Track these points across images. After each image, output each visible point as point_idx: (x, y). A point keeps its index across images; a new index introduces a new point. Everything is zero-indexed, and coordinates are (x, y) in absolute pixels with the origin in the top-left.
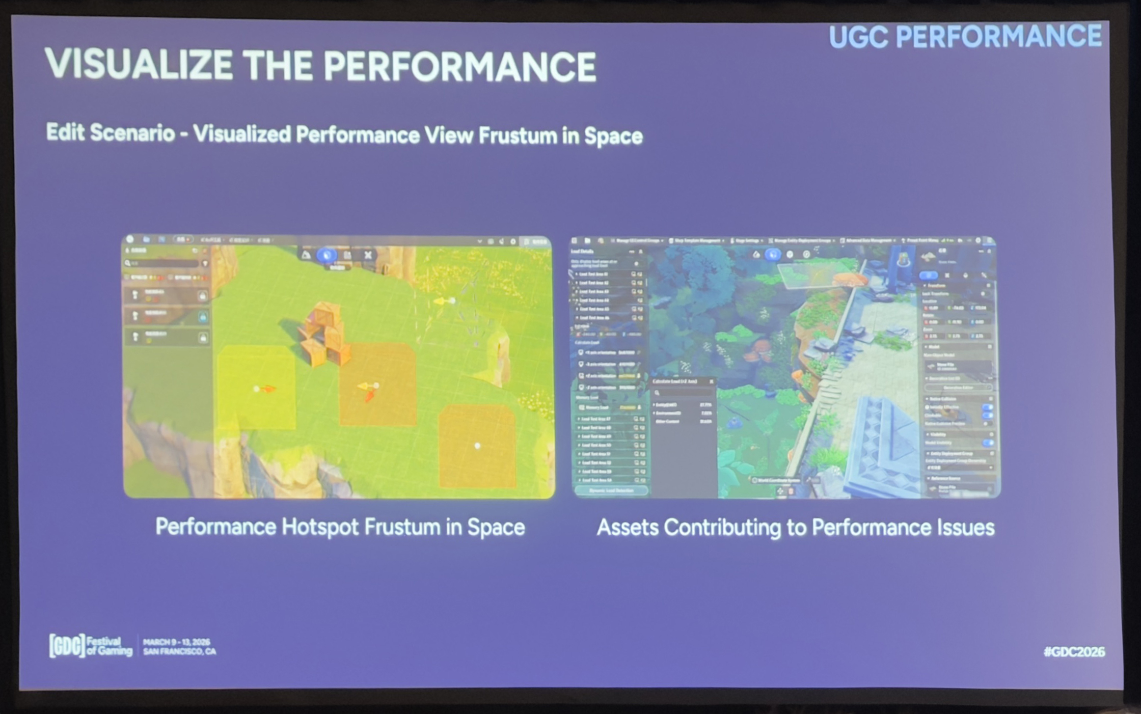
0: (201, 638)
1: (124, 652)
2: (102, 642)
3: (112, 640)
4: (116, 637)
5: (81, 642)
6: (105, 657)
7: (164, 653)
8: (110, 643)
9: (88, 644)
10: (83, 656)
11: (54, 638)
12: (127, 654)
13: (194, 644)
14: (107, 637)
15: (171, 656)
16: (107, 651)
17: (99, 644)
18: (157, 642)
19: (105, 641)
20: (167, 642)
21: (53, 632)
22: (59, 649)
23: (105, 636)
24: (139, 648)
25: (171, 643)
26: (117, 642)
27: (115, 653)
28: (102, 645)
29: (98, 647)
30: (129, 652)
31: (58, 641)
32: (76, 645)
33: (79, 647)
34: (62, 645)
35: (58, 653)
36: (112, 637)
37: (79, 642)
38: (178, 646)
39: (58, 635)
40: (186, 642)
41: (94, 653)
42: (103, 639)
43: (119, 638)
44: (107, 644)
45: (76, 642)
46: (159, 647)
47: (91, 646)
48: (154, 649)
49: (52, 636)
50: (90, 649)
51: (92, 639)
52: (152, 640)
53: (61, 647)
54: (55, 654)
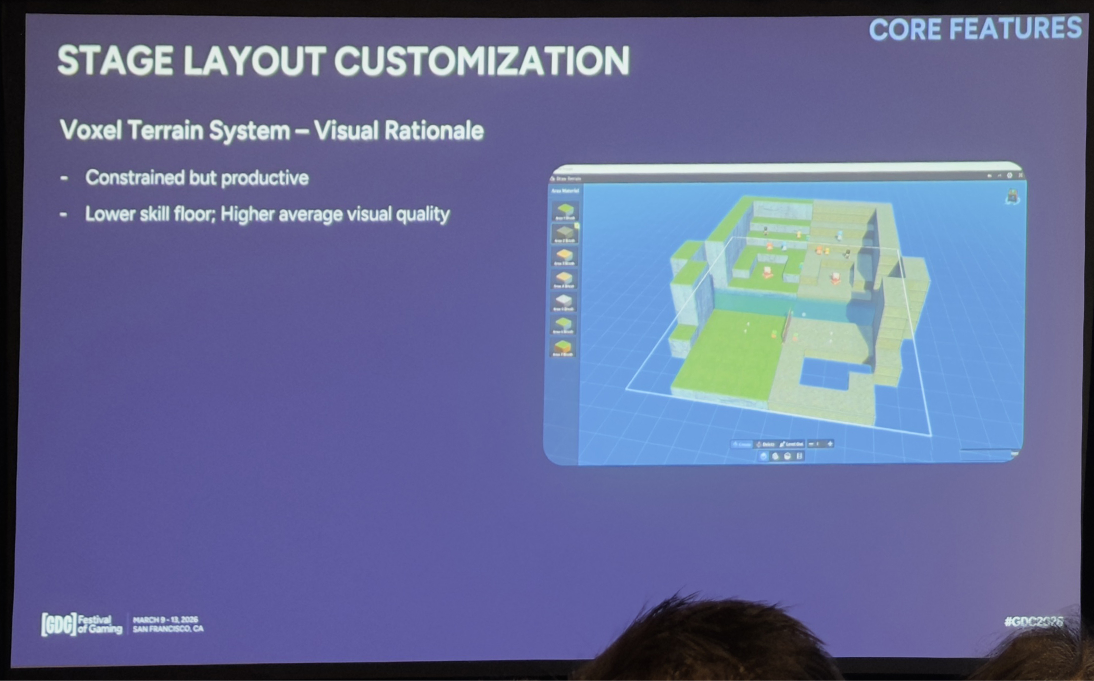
0: (189, 616)
1: (114, 630)
2: (93, 620)
3: (103, 618)
4: (106, 616)
5: (72, 620)
6: (96, 635)
7: (152, 631)
8: (101, 621)
9: (79, 622)
10: (74, 634)
11: (47, 617)
12: (118, 632)
13: (183, 622)
14: (98, 616)
15: (160, 634)
16: (97, 629)
17: (90, 623)
18: (146, 620)
19: (96, 619)
20: (156, 620)
21: (45, 612)
22: (50, 627)
23: (95, 615)
24: (128, 626)
25: (160, 621)
26: (108, 620)
27: (105, 631)
28: (93, 624)
29: (89, 625)
30: (119, 630)
31: (51, 621)
32: (68, 623)
33: (70, 626)
34: (54, 624)
35: (50, 632)
36: (103, 615)
37: (70, 621)
38: (167, 624)
39: (50, 614)
40: (175, 620)
41: (85, 631)
42: (94, 618)
43: (110, 617)
44: (97, 622)
45: (68, 620)
46: (148, 625)
47: (82, 625)
48: (144, 627)
49: (44, 615)
50: (81, 627)
51: (83, 618)
52: (142, 618)
53: (52, 625)
54: (46, 632)
